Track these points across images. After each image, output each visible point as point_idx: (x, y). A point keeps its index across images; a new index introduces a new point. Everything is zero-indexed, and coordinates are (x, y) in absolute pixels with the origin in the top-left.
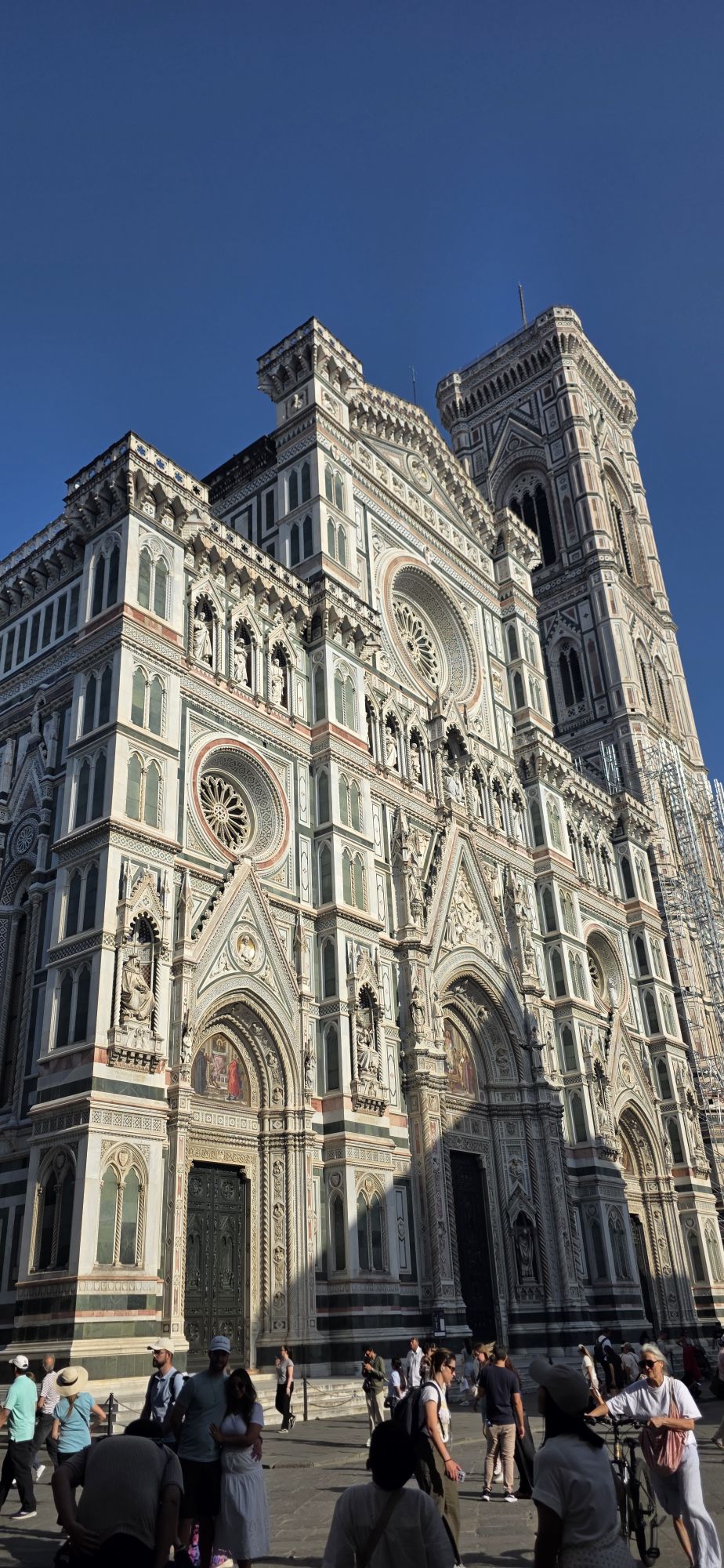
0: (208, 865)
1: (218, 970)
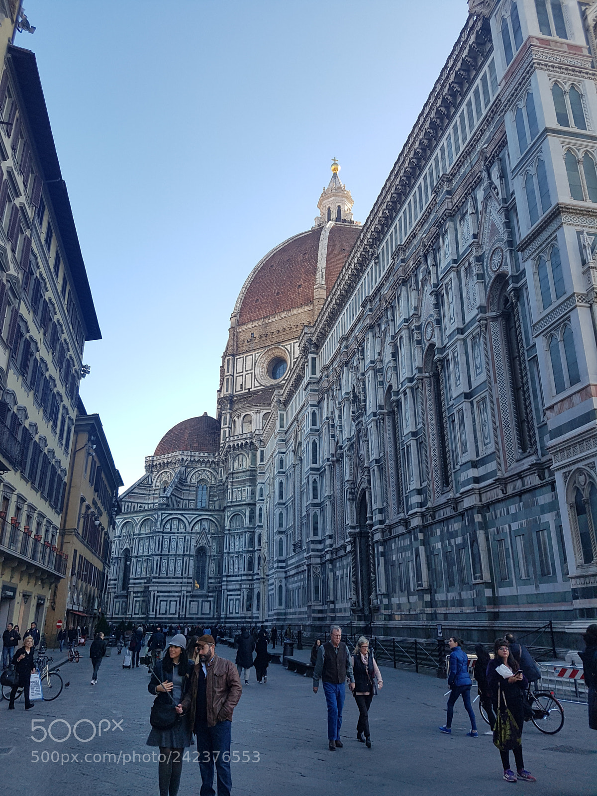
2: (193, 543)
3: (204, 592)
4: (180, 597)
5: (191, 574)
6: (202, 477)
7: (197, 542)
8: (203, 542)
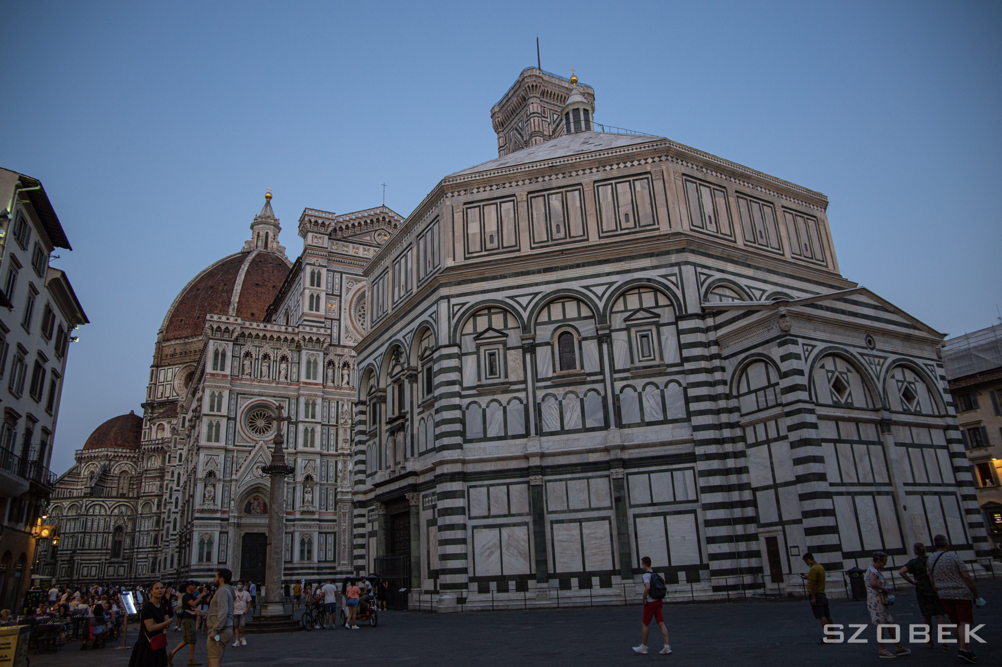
0: (246, 446)
1: (248, 478)
2: (112, 523)
3: (120, 559)
4: (99, 563)
5: (110, 546)
6: (123, 469)
7: (115, 522)
8: (120, 522)
